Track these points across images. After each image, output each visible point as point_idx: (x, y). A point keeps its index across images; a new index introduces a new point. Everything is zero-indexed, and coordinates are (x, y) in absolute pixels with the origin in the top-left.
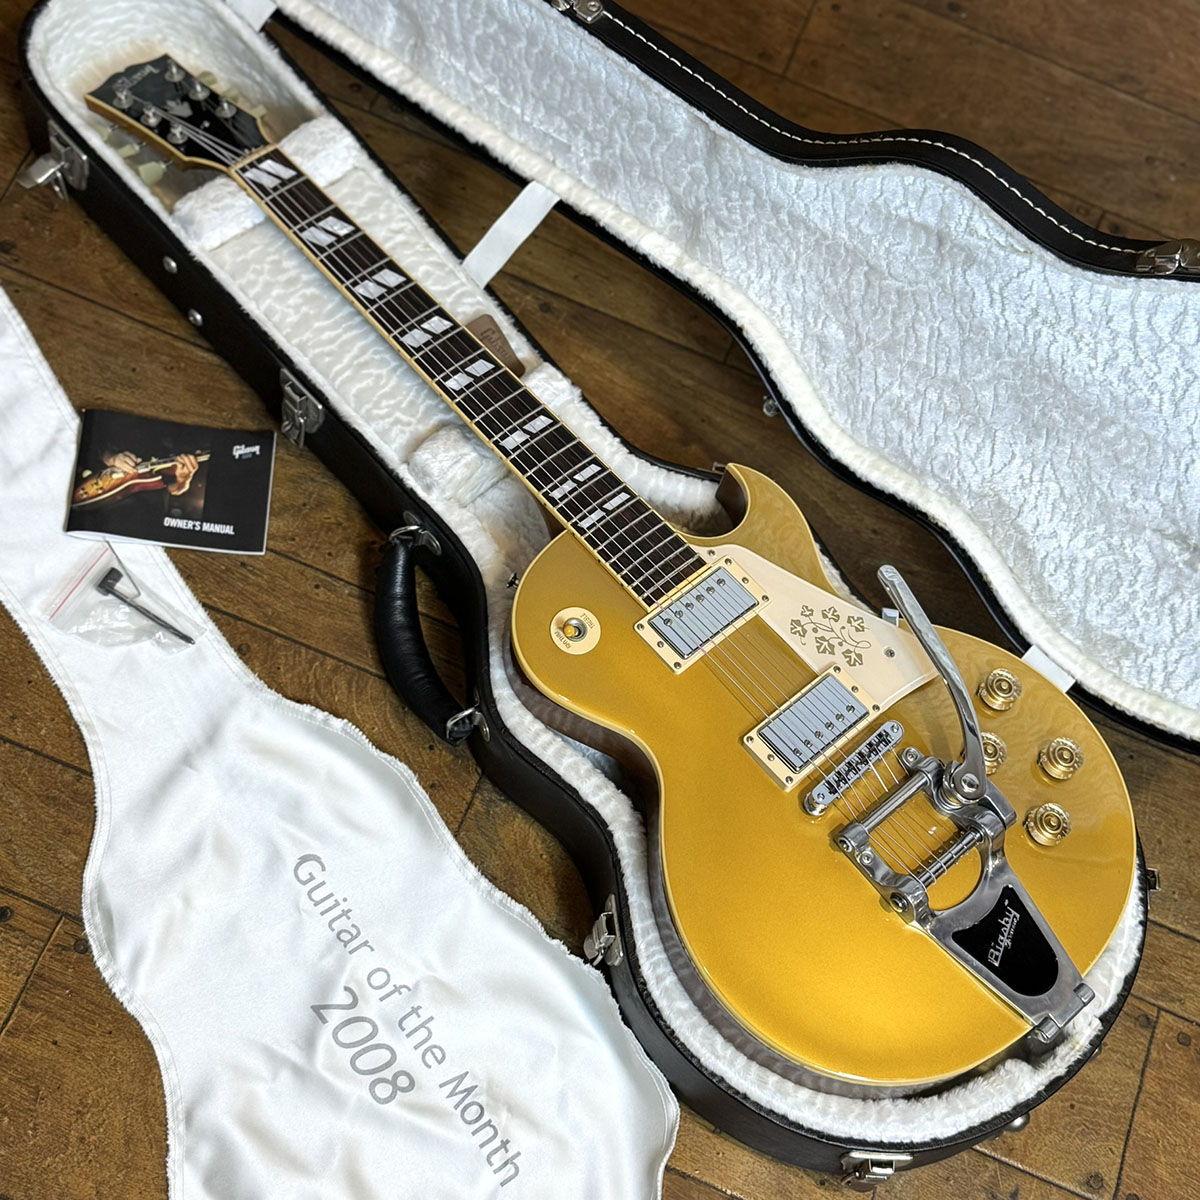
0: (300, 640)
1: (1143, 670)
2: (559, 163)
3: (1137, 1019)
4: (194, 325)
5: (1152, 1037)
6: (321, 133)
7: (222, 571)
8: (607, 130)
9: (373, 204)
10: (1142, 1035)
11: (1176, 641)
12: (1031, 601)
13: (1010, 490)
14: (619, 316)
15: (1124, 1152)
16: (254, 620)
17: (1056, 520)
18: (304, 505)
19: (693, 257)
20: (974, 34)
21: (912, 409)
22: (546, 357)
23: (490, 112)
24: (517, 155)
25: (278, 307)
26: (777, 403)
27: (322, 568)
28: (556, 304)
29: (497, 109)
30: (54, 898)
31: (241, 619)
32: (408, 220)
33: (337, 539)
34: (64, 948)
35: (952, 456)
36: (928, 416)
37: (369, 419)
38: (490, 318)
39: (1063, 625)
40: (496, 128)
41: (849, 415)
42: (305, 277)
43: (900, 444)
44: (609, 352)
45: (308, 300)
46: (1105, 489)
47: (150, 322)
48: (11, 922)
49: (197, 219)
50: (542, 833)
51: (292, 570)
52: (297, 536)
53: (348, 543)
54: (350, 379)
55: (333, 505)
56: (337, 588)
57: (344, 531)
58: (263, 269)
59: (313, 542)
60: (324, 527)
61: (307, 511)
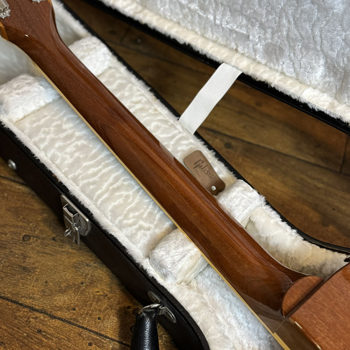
2: (240, 49)
6: (87, 45)
7: (24, 338)
8: (277, 19)
9: (121, 87)
14: (272, 148)
18: (82, 283)
22: (239, 176)
23: (192, 23)
25: (59, 154)
27: (94, 329)
28: (234, 143)
29: (197, 19)
32: (143, 95)
33: (105, 306)
37: (121, 227)
38: (200, 153)
40: (196, 33)
42: (78, 134)
44: (269, 170)
45: (79, 149)
49: (5, 101)
51: (73, 332)
52: (77, 306)
53: (112, 309)
54: (107, 200)
55: (101, 282)
56: (104, 345)
57: (109, 300)
58: (50, 130)
59: (88, 310)
60: (95, 298)
61: (84, 287)
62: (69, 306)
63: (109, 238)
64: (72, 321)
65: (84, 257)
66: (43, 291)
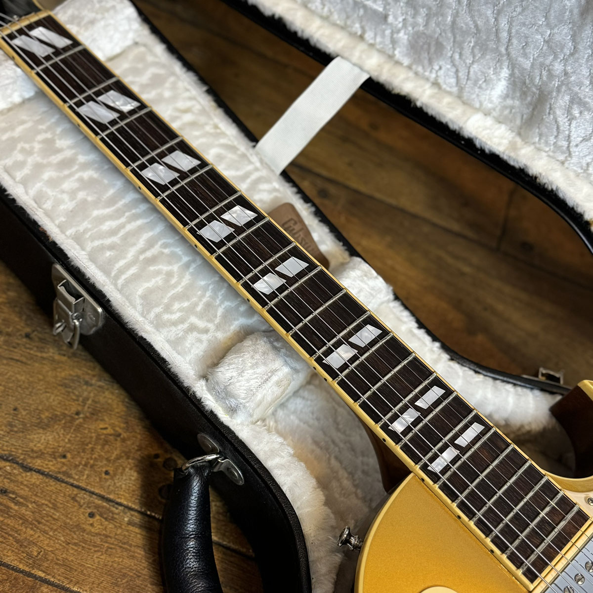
2: (369, 35)
9: (157, 81)
14: (394, 203)
18: (78, 413)
22: (354, 252)
24: (320, 28)
25: (50, 192)
27: (97, 491)
32: (195, 99)
33: (116, 453)
37: (159, 324)
38: (292, 207)
42: (82, 159)
44: (388, 238)
45: (86, 185)
51: (62, 495)
52: (69, 452)
53: (128, 458)
54: (136, 277)
55: (111, 413)
56: (115, 516)
57: (123, 444)
58: (32, 148)
59: (88, 459)
60: (100, 439)
61: (81, 420)
62: (56, 450)
63: (139, 343)
64: (60, 476)
65: (80, 369)
66: (10, 425)
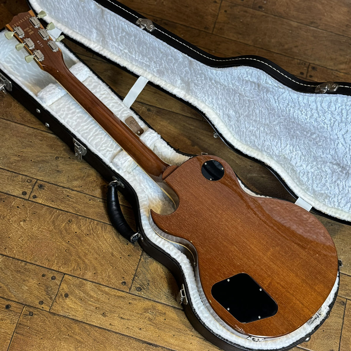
0: (86, 216)
1: (332, 202)
2: (147, 70)
3: (340, 303)
4: (47, 127)
5: (345, 307)
6: (78, 68)
9: (95, 87)
10: (342, 307)
11: (340, 193)
12: (297, 184)
13: (287, 154)
15: (340, 342)
16: (73, 212)
17: (301, 162)
18: (84, 176)
19: (189, 94)
20: (267, 15)
21: (257, 133)
22: (150, 127)
23: (126, 57)
24: (135, 69)
25: (70, 120)
26: (217, 134)
27: (91, 194)
28: (152, 108)
29: (128, 56)
30: (22, 301)
31: (69, 212)
32: (106, 90)
33: (95, 185)
34: (26, 315)
35: (270, 145)
36: (261, 135)
37: (99, 151)
38: (132, 117)
39: (307, 191)
40: (128, 61)
41: (239, 136)
42: (77, 111)
43: (254, 143)
44: (169, 121)
45: (78, 118)
46: (314, 152)
47: (34, 127)
48: (10, 309)
49: (44, 97)
50: (162, 266)
51: (82, 196)
52: (83, 186)
53: (98, 186)
54: (93, 140)
55: (92, 175)
56: (96, 200)
57: (96, 183)
58: (65, 110)
59: (88, 187)
60: (90, 182)
61: (85, 178)
62: (80, 185)
63: (95, 156)
64: (81, 191)
65: (84, 165)
